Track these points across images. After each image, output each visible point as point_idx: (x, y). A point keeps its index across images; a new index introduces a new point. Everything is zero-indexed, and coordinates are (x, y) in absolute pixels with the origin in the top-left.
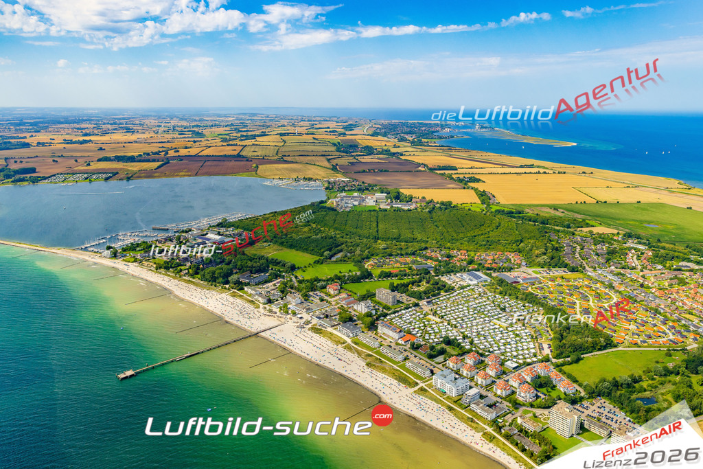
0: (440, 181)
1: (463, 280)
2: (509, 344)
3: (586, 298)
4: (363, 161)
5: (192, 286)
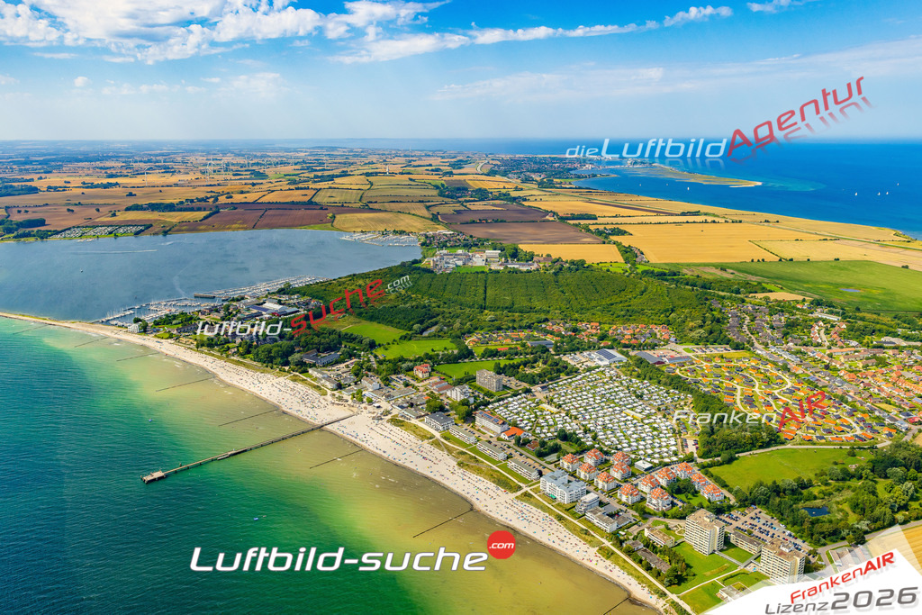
0: (571, 233)
2: (644, 439)
3: (750, 383)
4: (473, 208)
5: (242, 369)
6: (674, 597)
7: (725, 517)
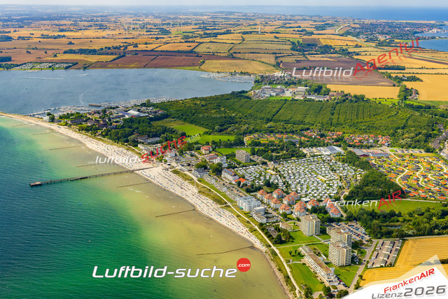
7: (333, 224)
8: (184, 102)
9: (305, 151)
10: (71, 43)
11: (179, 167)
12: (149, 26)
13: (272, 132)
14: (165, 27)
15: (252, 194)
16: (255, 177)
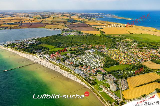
0: (92, 29)
1: (89, 51)
2: (95, 64)
3: (117, 55)
4: (74, 24)
5: (23, 53)
6: (92, 87)
7: (105, 76)
8: (44, 38)
9: (85, 51)
10: (4, 21)
11: (51, 60)
12: (26, 16)
13: (73, 46)
14: (31, 16)
15: (77, 67)
16: (75, 61)
